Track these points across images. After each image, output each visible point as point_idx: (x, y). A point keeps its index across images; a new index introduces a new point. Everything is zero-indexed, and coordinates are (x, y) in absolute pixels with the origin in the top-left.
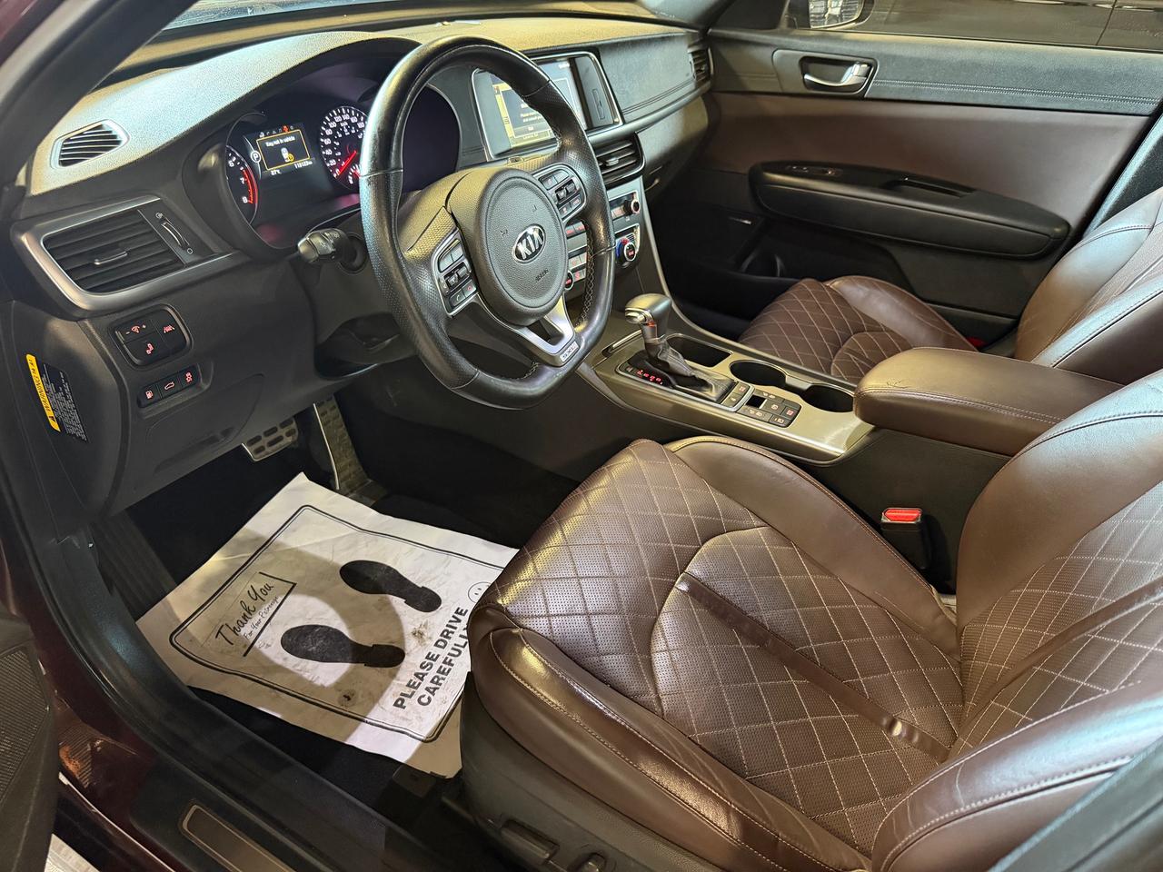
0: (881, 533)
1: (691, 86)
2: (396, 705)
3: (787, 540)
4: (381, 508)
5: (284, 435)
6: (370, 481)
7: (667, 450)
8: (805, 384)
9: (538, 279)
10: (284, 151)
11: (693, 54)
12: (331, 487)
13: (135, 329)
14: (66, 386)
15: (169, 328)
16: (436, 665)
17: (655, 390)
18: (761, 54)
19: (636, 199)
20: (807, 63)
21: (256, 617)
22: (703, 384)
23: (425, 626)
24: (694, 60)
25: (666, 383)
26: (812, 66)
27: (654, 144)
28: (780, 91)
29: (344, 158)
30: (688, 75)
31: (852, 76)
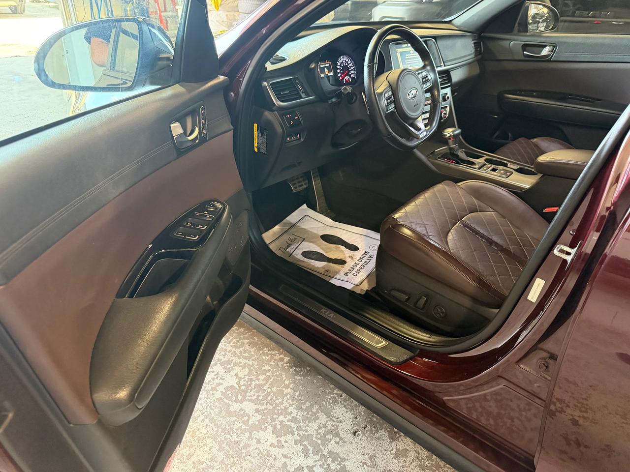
0: (543, 217)
1: (473, 56)
2: (345, 275)
3: (504, 217)
4: (334, 219)
5: (303, 184)
6: (329, 211)
7: (457, 185)
8: (516, 167)
9: (415, 106)
10: (326, 69)
11: (474, 43)
12: (316, 210)
13: (288, 116)
14: (266, 134)
15: (297, 118)
16: (358, 266)
17: (453, 165)
18: (505, 44)
19: (448, 95)
20: (525, 47)
21: (292, 247)
22: (473, 163)
23: (354, 255)
24: (475, 46)
25: (458, 163)
26: (528, 48)
27: (456, 76)
28: (512, 58)
29: (343, 73)
30: (471, 51)
31: (545, 51)
